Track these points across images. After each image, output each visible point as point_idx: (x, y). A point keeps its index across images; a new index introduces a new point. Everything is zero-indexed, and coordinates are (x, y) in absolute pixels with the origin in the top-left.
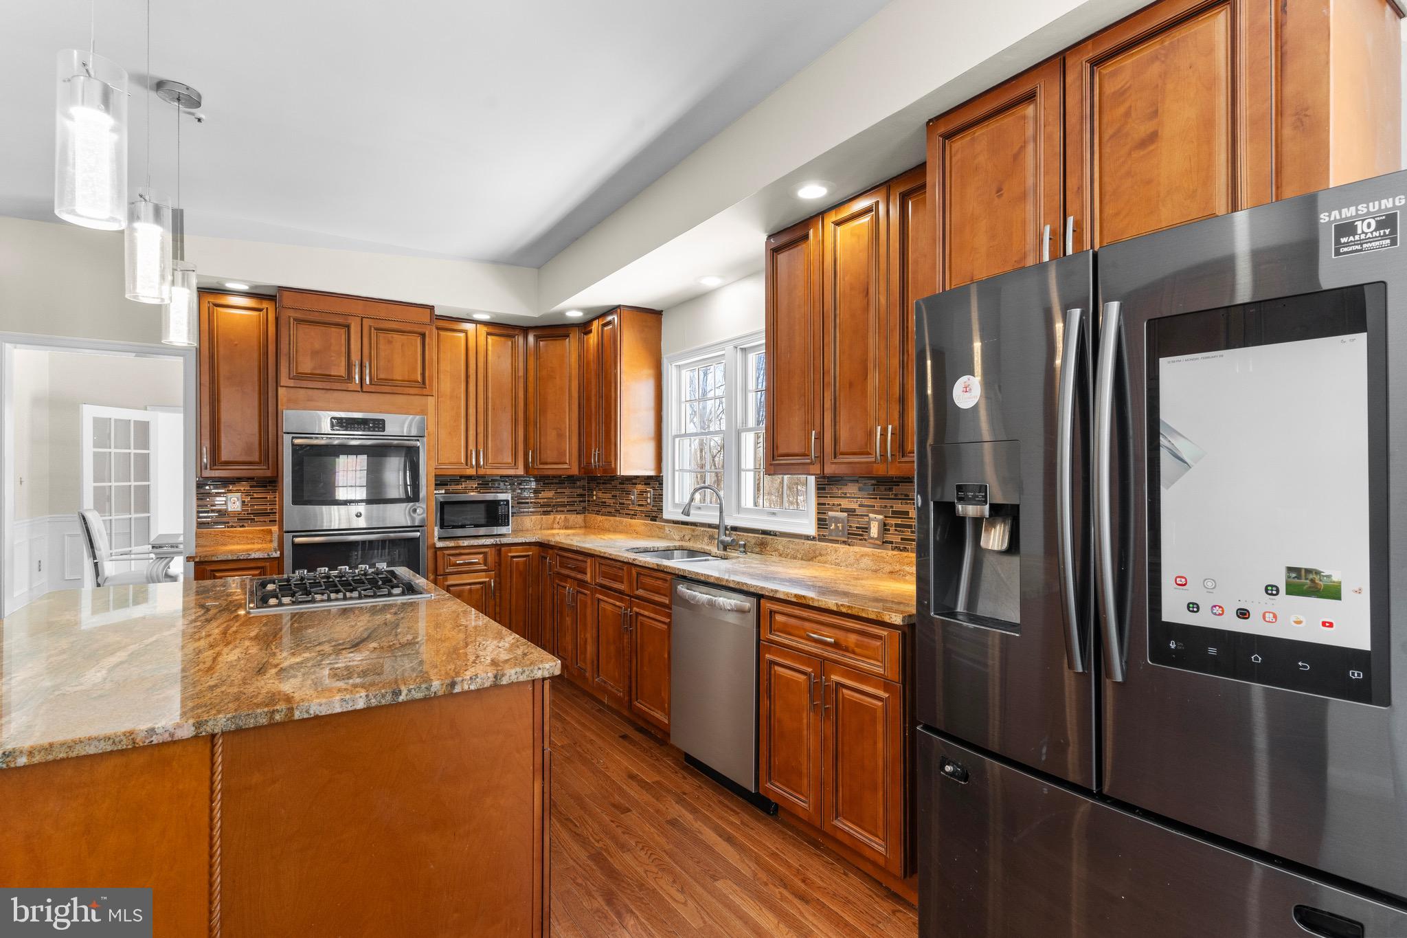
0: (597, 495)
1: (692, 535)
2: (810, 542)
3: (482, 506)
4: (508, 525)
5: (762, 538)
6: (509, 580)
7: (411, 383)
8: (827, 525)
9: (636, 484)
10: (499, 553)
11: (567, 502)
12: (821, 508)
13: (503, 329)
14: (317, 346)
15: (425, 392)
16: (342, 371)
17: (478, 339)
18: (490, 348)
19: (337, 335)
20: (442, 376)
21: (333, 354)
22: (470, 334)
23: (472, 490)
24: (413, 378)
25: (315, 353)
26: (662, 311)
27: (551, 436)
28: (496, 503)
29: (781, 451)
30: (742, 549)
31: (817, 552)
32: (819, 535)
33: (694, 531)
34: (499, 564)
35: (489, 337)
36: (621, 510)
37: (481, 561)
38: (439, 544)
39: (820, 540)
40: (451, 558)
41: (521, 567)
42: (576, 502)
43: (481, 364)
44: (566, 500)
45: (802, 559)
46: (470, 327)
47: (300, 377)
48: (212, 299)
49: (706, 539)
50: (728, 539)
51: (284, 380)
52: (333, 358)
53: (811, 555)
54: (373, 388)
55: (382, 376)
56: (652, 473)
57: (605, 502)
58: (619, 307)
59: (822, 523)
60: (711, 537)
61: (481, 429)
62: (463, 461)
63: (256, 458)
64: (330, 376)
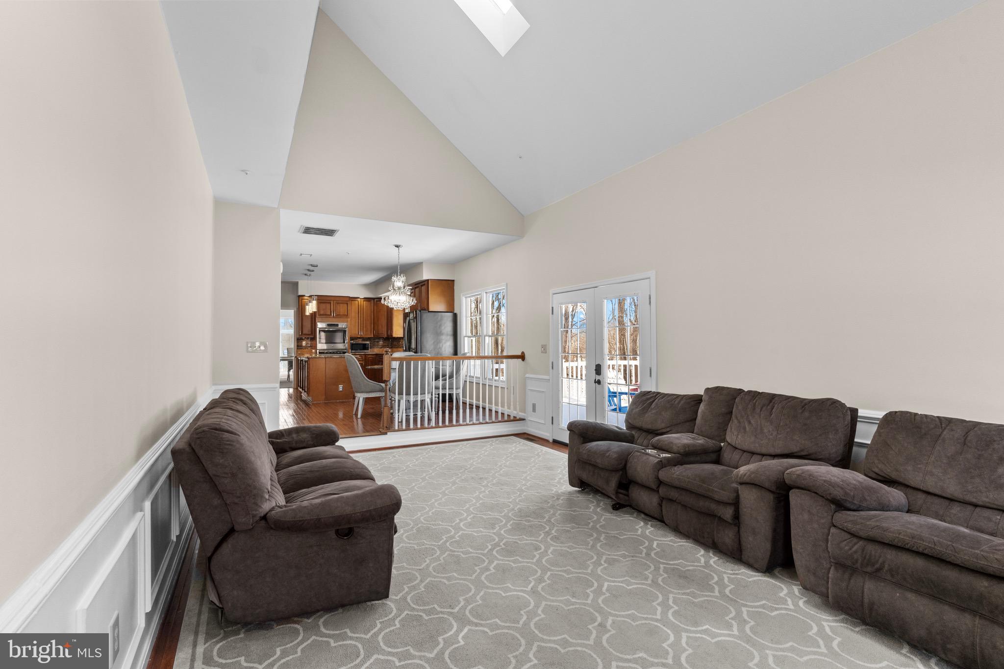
0: (395, 343)
3: (362, 345)
4: (368, 350)
7: (344, 315)
10: (365, 356)
13: (366, 299)
14: (324, 308)
15: (348, 316)
16: (329, 313)
17: (361, 303)
18: (363, 304)
19: (328, 305)
20: (352, 312)
21: (327, 309)
22: (359, 302)
23: (360, 341)
24: (345, 313)
27: (380, 327)
28: (366, 344)
34: (365, 359)
42: (389, 344)
43: (362, 309)
44: (386, 343)
46: (359, 299)
47: (321, 315)
48: (301, 298)
51: (317, 316)
52: (328, 311)
54: (336, 316)
55: (338, 314)
56: (403, 336)
61: (362, 326)
62: (357, 333)
63: (310, 333)
64: (327, 314)
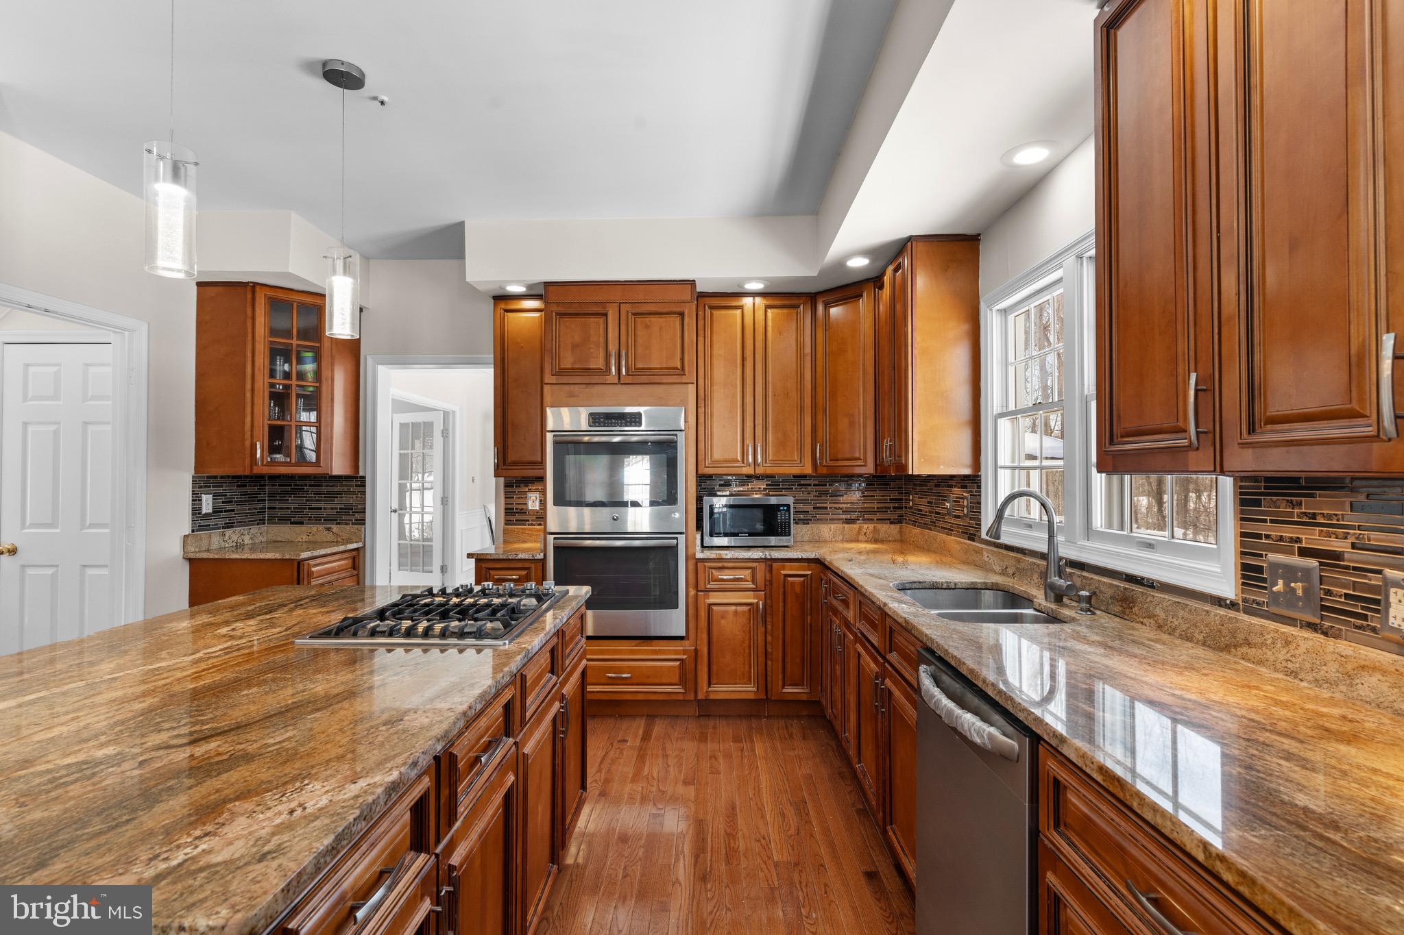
0: (917, 501)
1: (1017, 568)
2: (1222, 612)
3: (760, 511)
4: (789, 535)
5: (1125, 589)
6: (781, 604)
7: (667, 371)
8: (1264, 580)
9: (951, 486)
10: (772, 569)
11: (878, 508)
12: (1249, 544)
13: (787, 298)
14: (577, 339)
15: (684, 379)
16: (599, 363)
17: (756, 315)
18: (770, 323)
19: (595, 325)
20: (715, 361)
21: (592, 346)
22: (746, 309)
23: (759, 490)
24: (672, 365)
25: (575, 347)
26: (979, 235)
27: (843, 424)
28: (778, 508)
29: (1130, 424)
30: (1084, 605)
31: (1241, 636)
32: (1245, 600)
33: (1018, 561)
34: (769, 583)
35: (769, 310)
36: (933, 521)
37: (749, 578)
38: (699, 555)
39: (1247, 611)
40: (713, 571)
41: (798, 589)
42: (889, 508)
43: (760, 344)
44: (876, 505)
45: (1204, 644)
46: (747, 302)
47: (560, 372)
48: (503, 306)
49: (1035, 576)
50: (1061, 582)
51: (548, 378)
52: (591, 350)
53: (1225, 641)
54: (630, 379)
55: (640, 366)
56: (967, 471)
57: (920, 510)
58: (910, 239)
59: (1251, 574)
60: (1044, 575)
61: (759, 420)
62: (739, 458)
64: (589, 369)
